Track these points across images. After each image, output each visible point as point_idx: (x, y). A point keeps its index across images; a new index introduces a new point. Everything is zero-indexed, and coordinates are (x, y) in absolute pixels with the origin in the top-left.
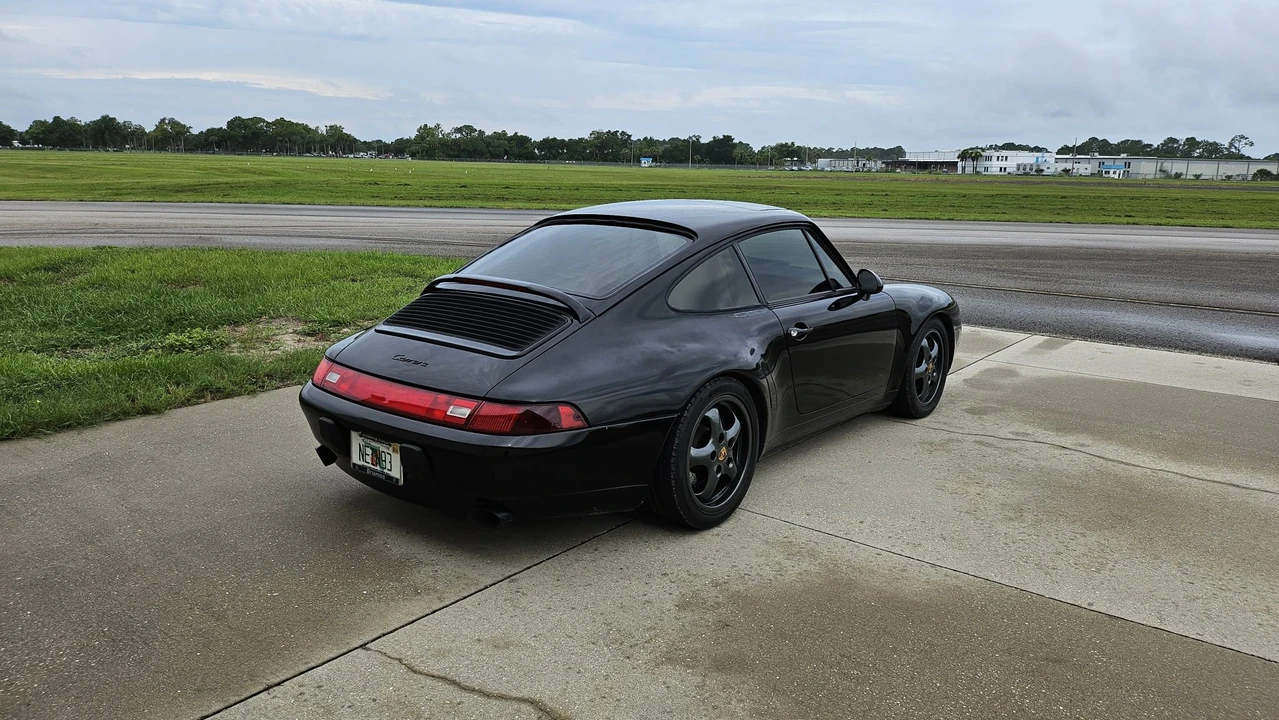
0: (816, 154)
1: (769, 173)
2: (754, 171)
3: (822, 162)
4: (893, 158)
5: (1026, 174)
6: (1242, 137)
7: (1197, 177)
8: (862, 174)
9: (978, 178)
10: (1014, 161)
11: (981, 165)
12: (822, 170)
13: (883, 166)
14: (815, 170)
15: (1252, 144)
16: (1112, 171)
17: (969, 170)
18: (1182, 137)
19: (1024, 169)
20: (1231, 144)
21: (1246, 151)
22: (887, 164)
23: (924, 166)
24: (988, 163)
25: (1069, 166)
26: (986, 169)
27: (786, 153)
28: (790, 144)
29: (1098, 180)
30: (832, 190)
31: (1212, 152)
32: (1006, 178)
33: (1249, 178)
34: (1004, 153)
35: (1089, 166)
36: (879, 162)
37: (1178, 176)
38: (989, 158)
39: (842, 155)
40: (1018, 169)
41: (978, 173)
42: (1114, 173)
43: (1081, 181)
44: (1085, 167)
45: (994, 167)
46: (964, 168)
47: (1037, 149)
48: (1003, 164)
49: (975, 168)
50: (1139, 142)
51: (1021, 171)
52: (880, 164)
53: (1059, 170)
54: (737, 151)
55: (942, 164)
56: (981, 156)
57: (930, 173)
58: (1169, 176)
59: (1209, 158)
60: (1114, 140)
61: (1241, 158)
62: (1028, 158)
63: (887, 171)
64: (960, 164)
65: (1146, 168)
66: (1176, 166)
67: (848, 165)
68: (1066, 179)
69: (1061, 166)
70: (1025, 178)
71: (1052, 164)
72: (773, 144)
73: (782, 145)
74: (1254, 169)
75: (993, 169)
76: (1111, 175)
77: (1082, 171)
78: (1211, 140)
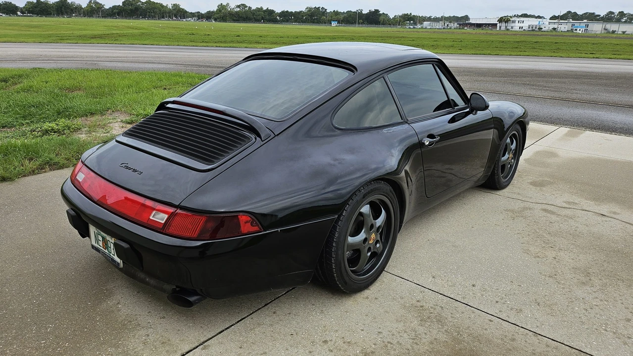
0: (423, 19)
1: (398, 29)
2: (390, 28)
3: (426, 24)
4: (463, 22)
5: (533, 30)
7: (624, 32)
8: (447, 30)
9: (508, 32)
10: (527, 23)
11: (510, 25)
12: (426, 28)
13: (458, 26)
14: (422, 28)
16: (578, 29)
17: (503, 28)
19: (532, 28)
22: (460, 25)
23: (479, 26)
24: (513, 25)
25: (556, 26)
26: (512, 27)
27: (408, 19)
28: (409, 14)
29: (570, 34)
30: (431, 38)
32: (523, 33)
34: (522, 19)
35: (566, 26)
37: (613, 32)
38: (514, 22)
39: (436, 20)
40: (529, 28)
41: (508, 30)
42: (580, 30)
43: (563, 34)
44: (564, 27)
45: (516, 26)
46: (500, 27)
47: (539, 17)
48: (521, 25)
49: (506, 27)
50: (594, 13)
51: (531, 29)
52: (456, 25)
53: (551, 28)
54: (381, 18)
55: (489, 24)
56: (510, 20)
57: (484, 29)
58: (609, 32)
60: (580, 13)
62: (534, 22)
63: (460, 29)
64: (498, 25)
65: (597, 28)
66: (612, 27)
67: (439, 25)
68: (554, 33)
69: (552, 26)
70: (532, 33)
71: (547, 25)
72: (401, 14)
73: (405, 15)
75: (516, 28)
76: (578, 31)
77: (563, 29)
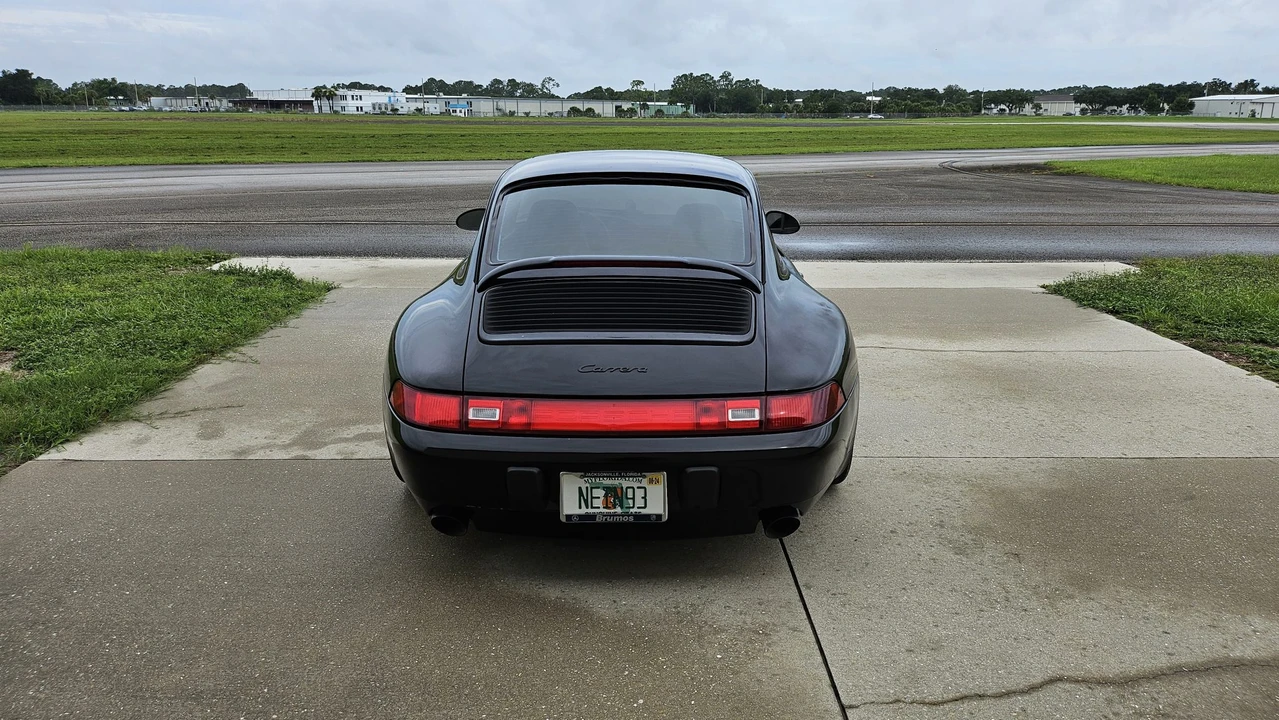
0: (146, 92)
1: (91, 115)
2: (70, 112)
3: (155, 101)
4: (239, 96)
5: (383, 113)
6: (550, 79)
7: (527, 114)
8: (211, 115)
9: (335, 117)
10: (369, 100)
11: (338, 104)
12: (160, 110)
13: (231, 105)
14: (151, 110)
15: (558, 86)
16: (458, 111)
17: (326, 109)
18: (505, 79)
19: (380, 108)
20: (543, 85)
21: (555, 91)
22: (235, 103)
23: (276, 105)
24: (343, 103)
25: (420, 105)
26: (343, 108)
27: (104, 92)
28: (110, 80)
29: (446, 118)
30: (231, 132)
31: (530, 92)
32: (362, 118)
33: (565, 115)
34: (357, 92)
35: (437, 105)
36: (225, 101)
37: (512, 114)
38: (344, 98)
39: (175, 93)
40: (374, 108)
41: (336, 112)
42: (461, 112)
43: (433, 120)
44: (434, 106)
45: (351, 106)
46: (320, 108)
47: (382, 89)
48: (359, 103)
49: (331, 108)
50: (471, 82)
51: (378, 111)
52: (225, 104)
53: (413, 109)
54: (40, 89)
55: (296, 103)
56: (336, 95)
57: (287, 112)
58: (505, 114)
59: (528, 98)
60: (450, 81)
61: (553, 97)
62: (382, 98)
63: (238, 111)
64: (315, 103)
65: (485, 107)
66: (509, 105)
67: (188, 104)
68: (420, 118)
69: (413, 106)
70: (381, 118)
71: (406, 105)
72: (88, 80)
73: (99, 82)
74: (567, 106)
75: (350, 109)
76: (458, 114)
77: (432, 110)
78: (528, 82)
